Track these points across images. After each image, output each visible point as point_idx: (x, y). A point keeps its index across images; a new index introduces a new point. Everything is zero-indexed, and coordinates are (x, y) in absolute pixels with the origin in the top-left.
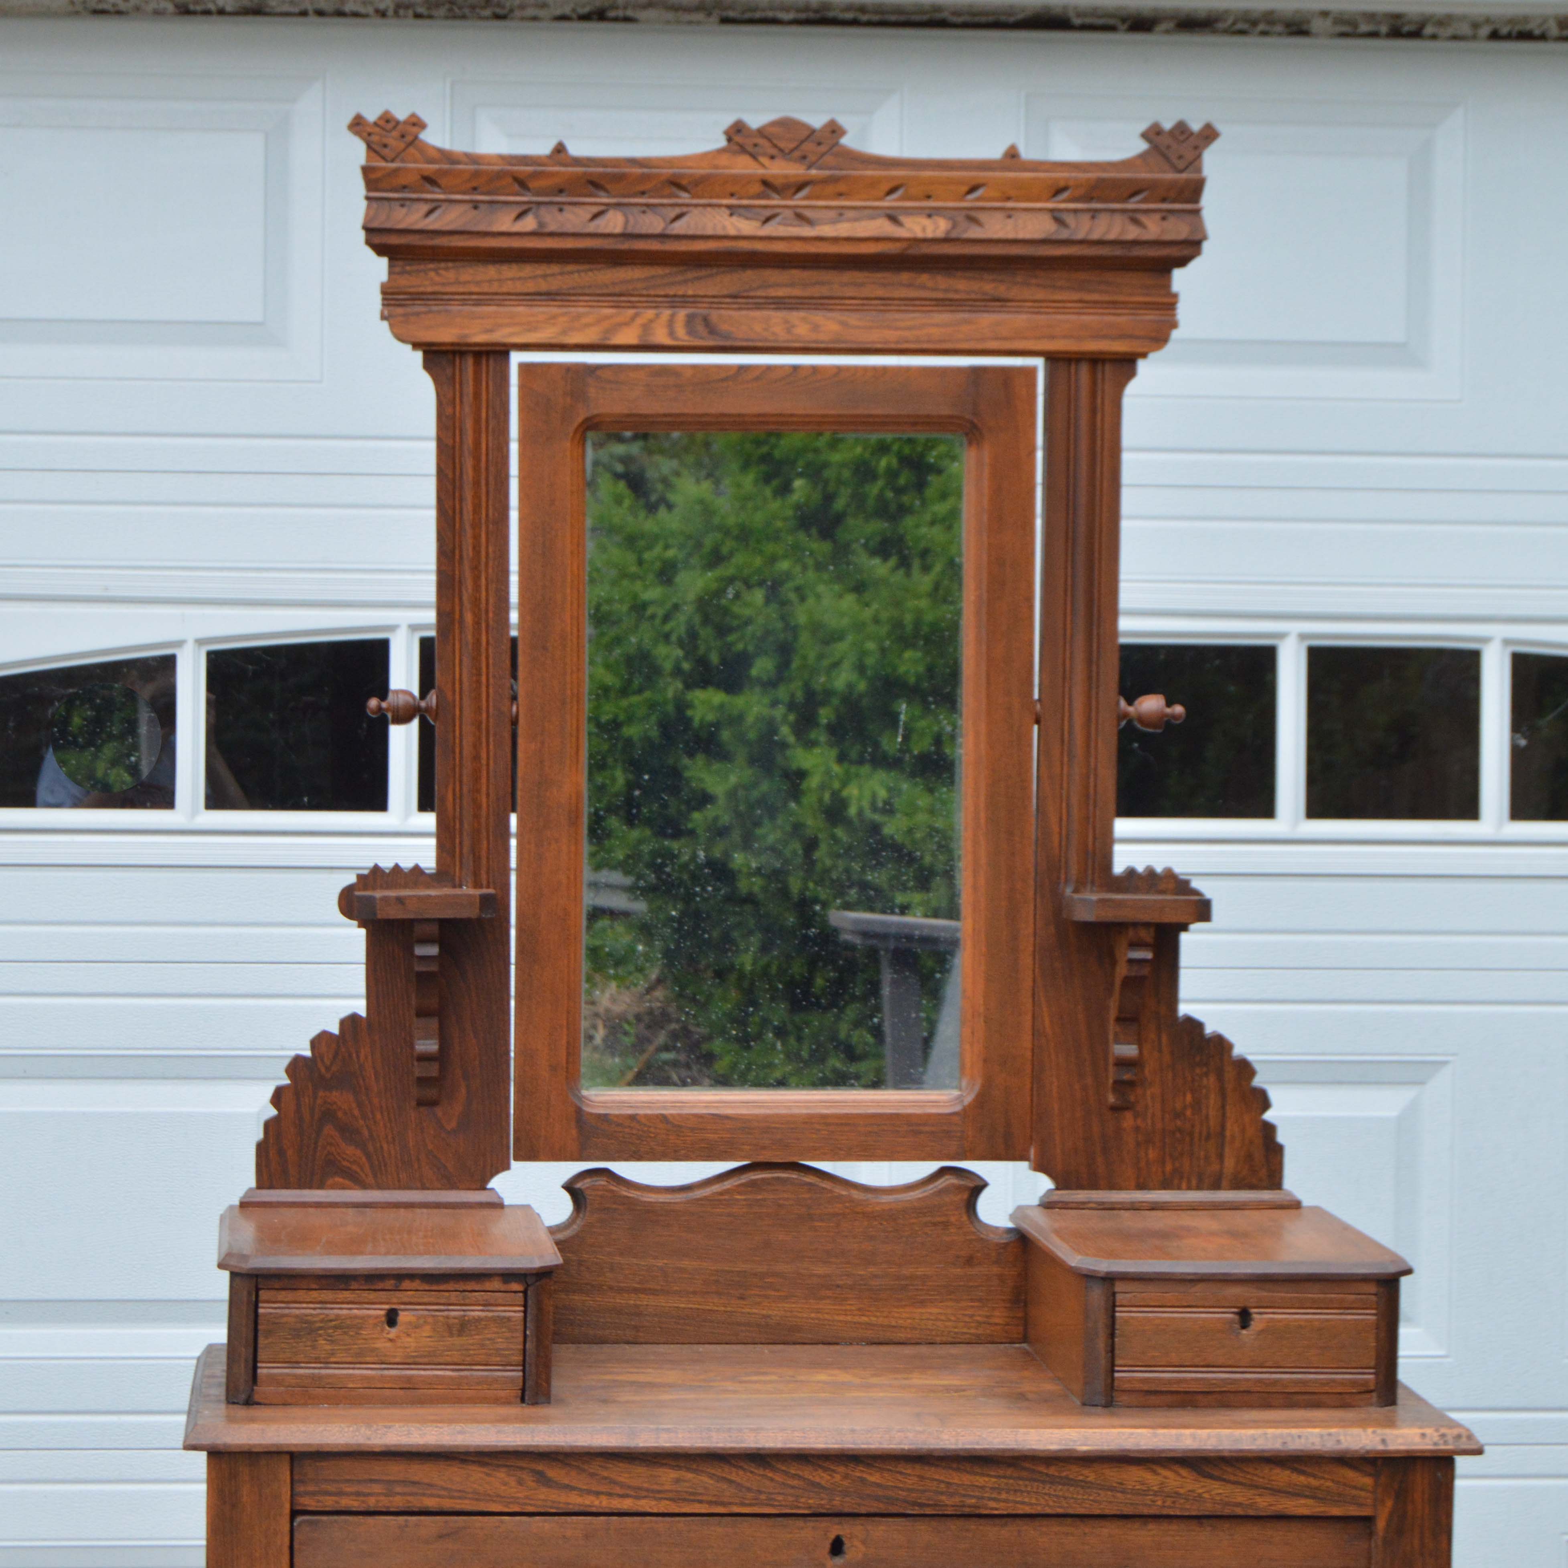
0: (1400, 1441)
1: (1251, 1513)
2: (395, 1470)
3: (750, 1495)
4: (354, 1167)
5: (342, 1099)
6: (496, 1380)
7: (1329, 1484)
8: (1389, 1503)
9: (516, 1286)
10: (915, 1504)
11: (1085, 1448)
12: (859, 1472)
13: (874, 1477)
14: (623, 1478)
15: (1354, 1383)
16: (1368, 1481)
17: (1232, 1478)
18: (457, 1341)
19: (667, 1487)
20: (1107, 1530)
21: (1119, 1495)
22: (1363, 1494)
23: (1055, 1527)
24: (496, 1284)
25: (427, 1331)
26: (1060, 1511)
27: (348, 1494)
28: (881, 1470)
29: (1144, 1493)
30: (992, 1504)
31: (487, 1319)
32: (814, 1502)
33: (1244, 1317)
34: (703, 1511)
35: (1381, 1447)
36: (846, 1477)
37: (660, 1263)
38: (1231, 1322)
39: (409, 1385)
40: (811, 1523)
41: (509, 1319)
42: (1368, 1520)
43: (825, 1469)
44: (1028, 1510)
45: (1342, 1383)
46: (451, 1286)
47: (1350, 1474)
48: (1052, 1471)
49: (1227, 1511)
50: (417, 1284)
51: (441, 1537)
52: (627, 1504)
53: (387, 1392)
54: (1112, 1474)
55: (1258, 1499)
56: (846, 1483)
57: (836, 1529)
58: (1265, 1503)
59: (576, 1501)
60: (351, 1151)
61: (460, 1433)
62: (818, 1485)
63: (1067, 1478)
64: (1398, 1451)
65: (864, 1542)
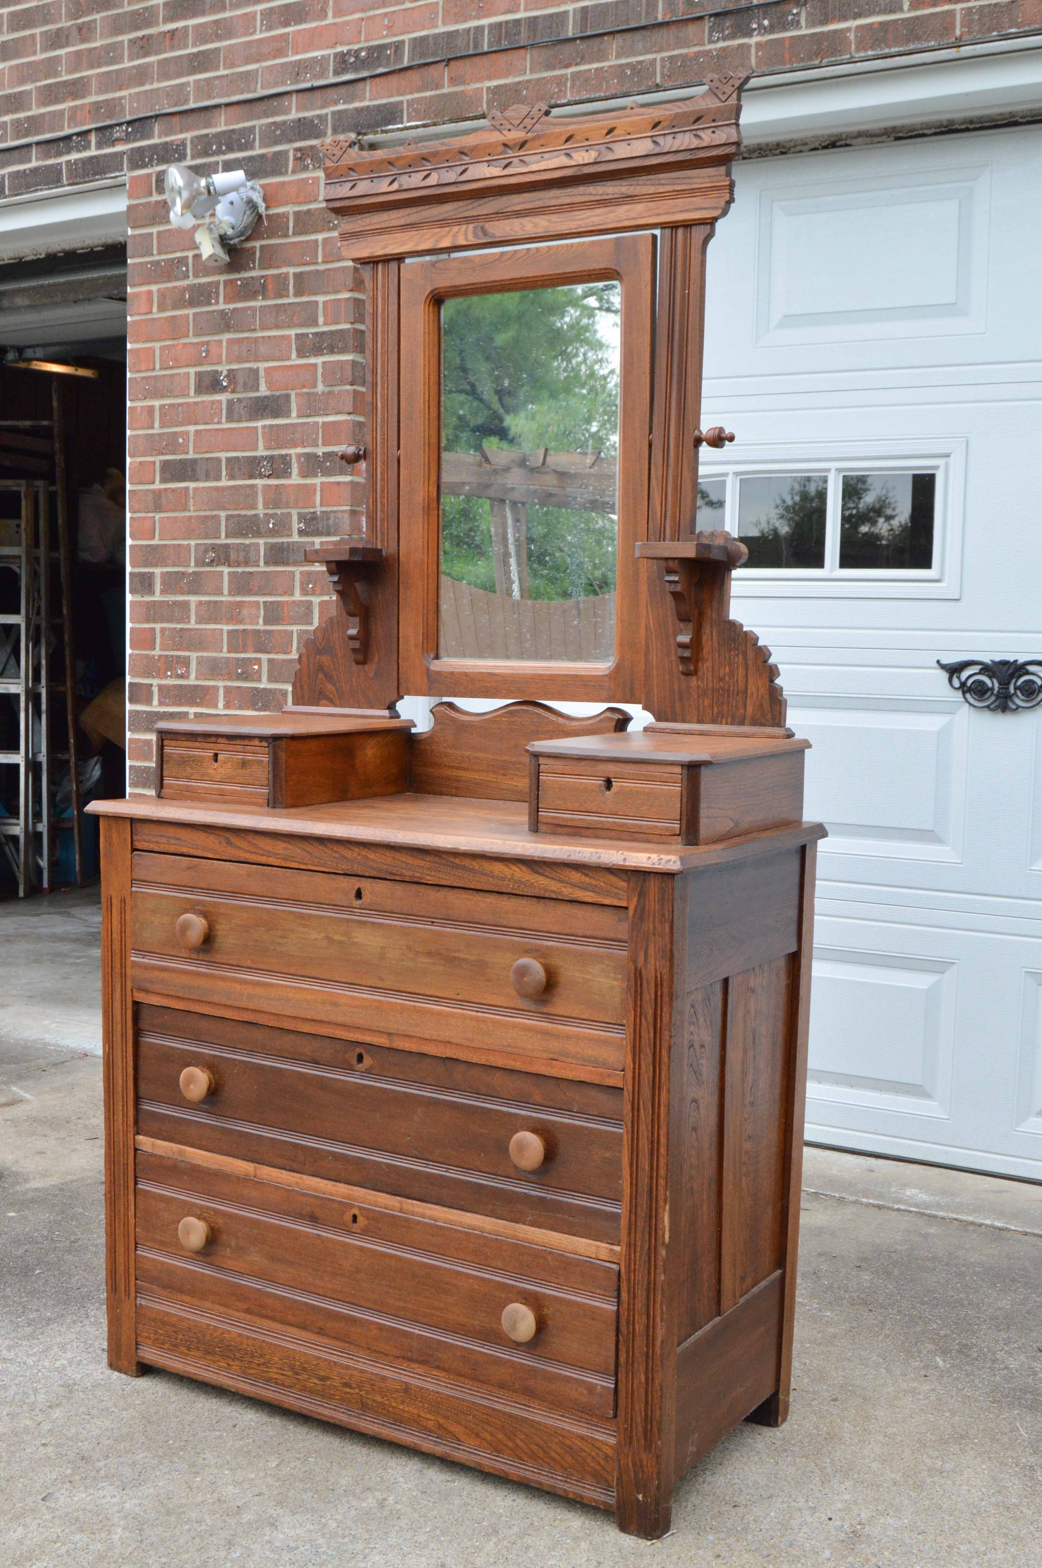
0: (634, 860)
1: (560, 897)
2: (171, 831)
3: (316, 860)
4: (331, 696)
5: (325, 659)
6: (257, 793)
7: (602, 884)
8: (635, 899)
9: (265, 744)
10: (391, 873)
11: (464, 848)
12: (365, 852)
13: (372, 856)
14: (262, 845)
15: (667, 829)
16: (624, 884)
17: (549, 875)
18: (242, 772)
19: (281, 852)
20: (490, 899)
21: (491, 879)
22: (621, 892)
23: (464, 895)
24: (256, 742)
25: (229, 765)
26: (462, 885)
27: (153, 842)
28: (375, 852)
29: (503, 879)
30: (428, 877)
31: (253, 760)
32: (344, 867)
33: (609, 784)
34: (297, 867)
35: (621, 863)
36: (359, 854)
37: (467, 754)
38: (600, 785)
39: (222, 793)
40: (347, 879)
41: (262, 761)
42: (626, 908)
43: (349, 849)
44: (445, 883)
45: (661, 829)
46: (238, 742)
47: (613, 879)
48: (457, 861)
49: (547, 895)
50: (224, 740)
51: (189, 868)
52: (263, 860)
53: (213, 796)
54: (487, 866)
55: (563, 889)
56: (359, 858)
57: (356, 883)
58: (568, 892)
59: (243, 856)
60: (329, 686)
61: (190, 813)
62: (345, 858)
63: (464, 866)
64: (631, 866)
65: (370, 893)
